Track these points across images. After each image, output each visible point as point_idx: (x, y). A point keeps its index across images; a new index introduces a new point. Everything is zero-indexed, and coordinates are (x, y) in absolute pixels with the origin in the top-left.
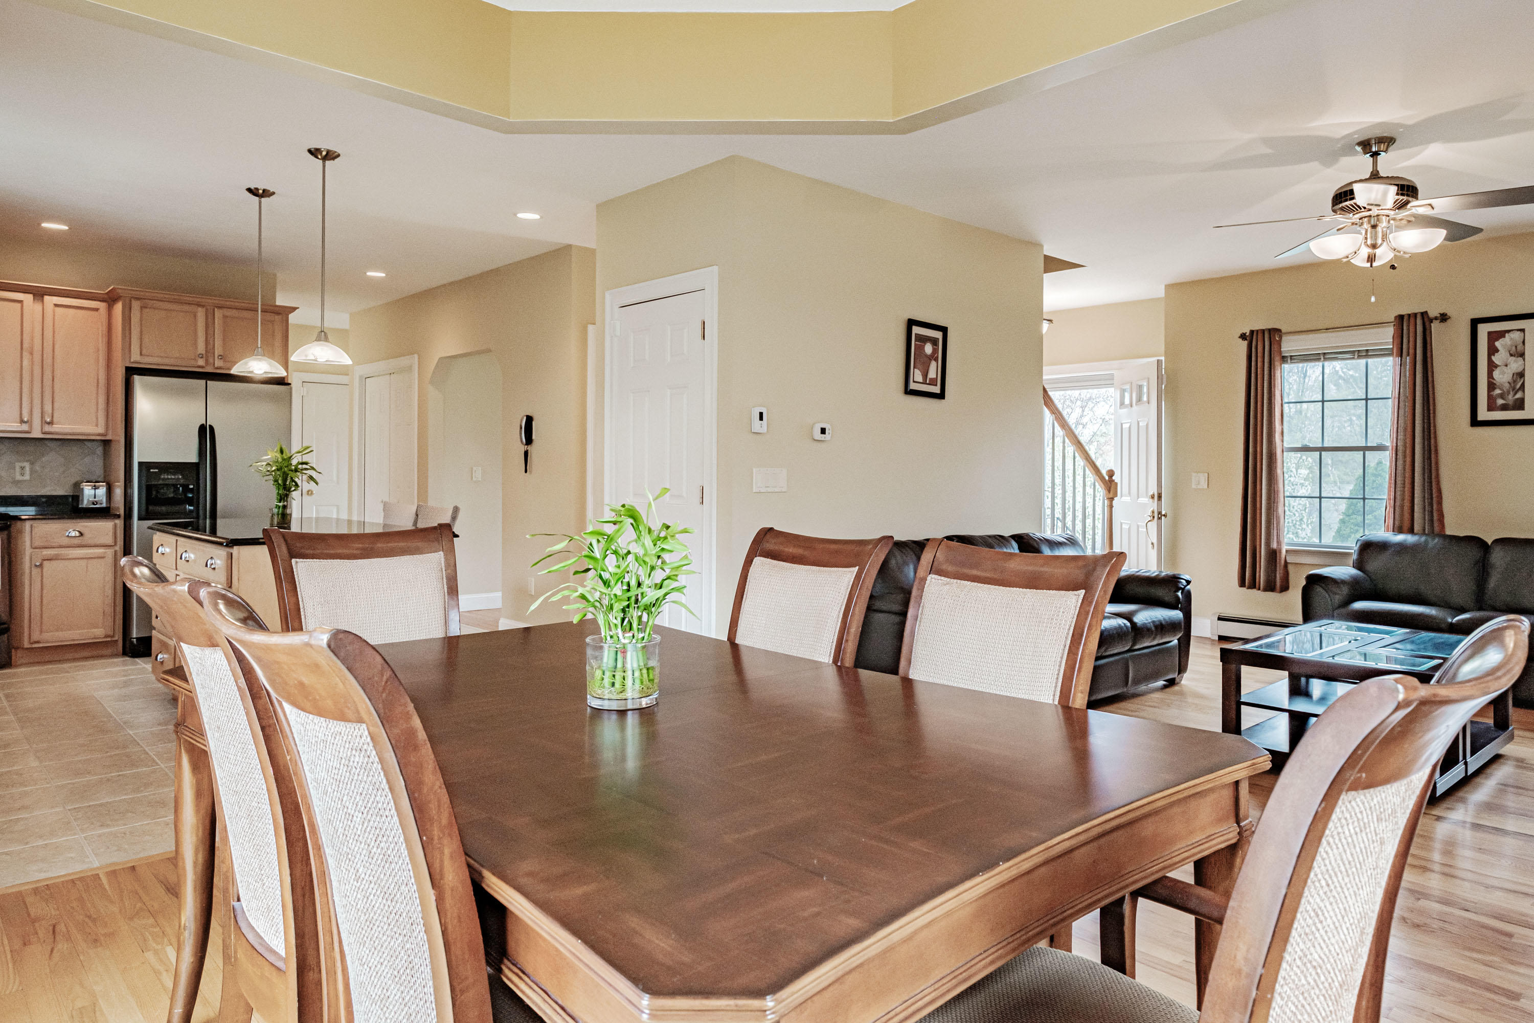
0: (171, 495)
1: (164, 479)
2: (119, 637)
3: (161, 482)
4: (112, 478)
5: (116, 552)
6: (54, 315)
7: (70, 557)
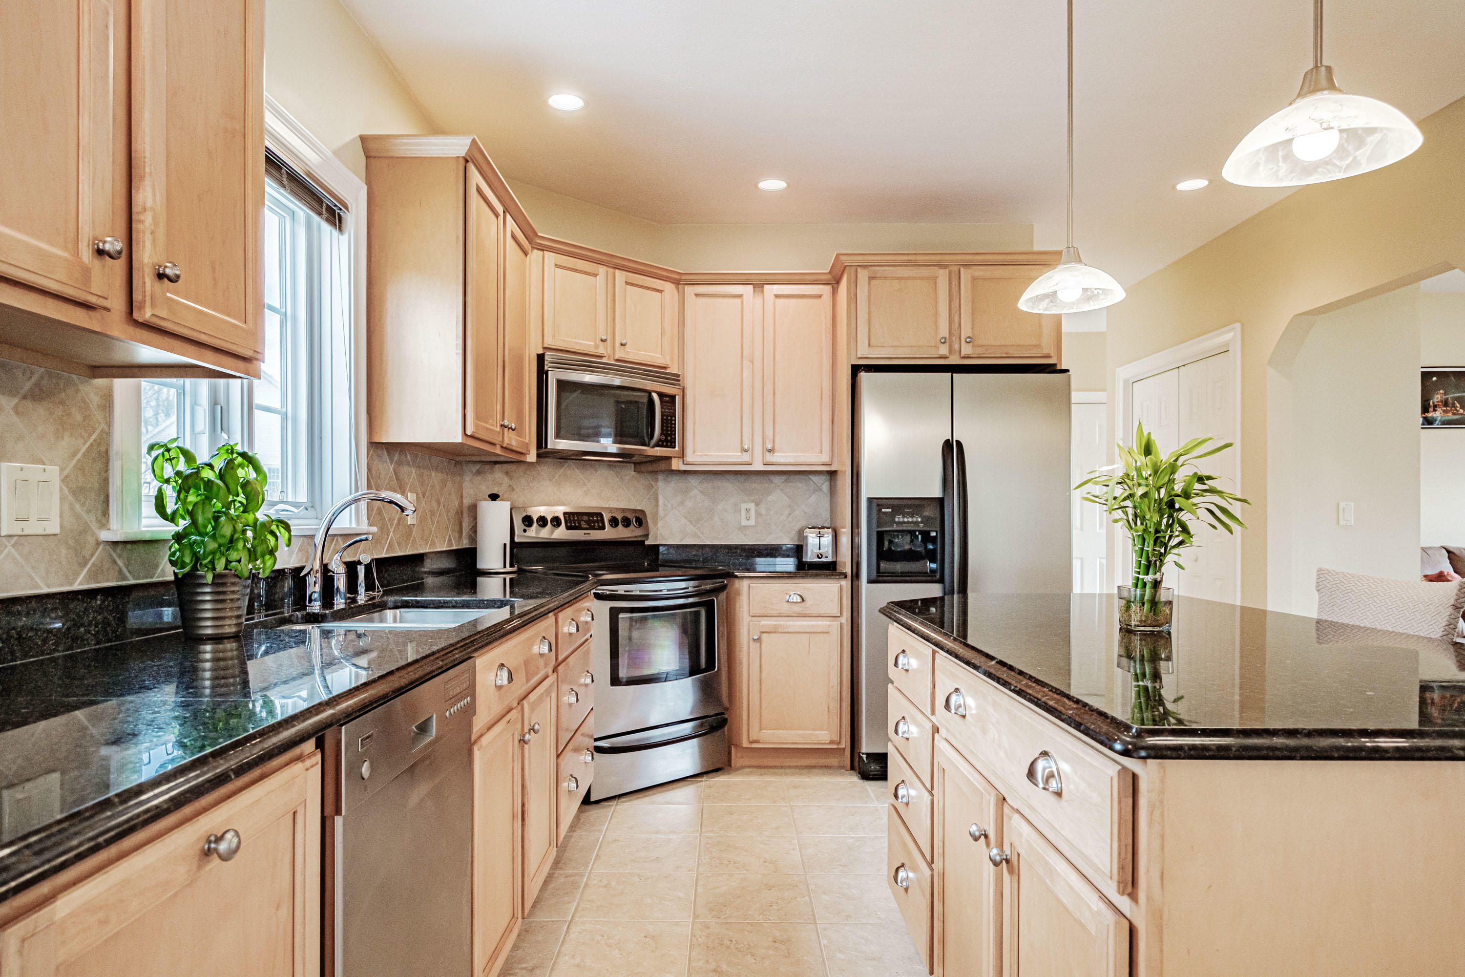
0: (907, 547)
1: (899, 523)
2: (846, 743)
3: (895, 527)
4: (838, 524)
5: (841, 625)
6: (775, 309)
7: (790, 630)
